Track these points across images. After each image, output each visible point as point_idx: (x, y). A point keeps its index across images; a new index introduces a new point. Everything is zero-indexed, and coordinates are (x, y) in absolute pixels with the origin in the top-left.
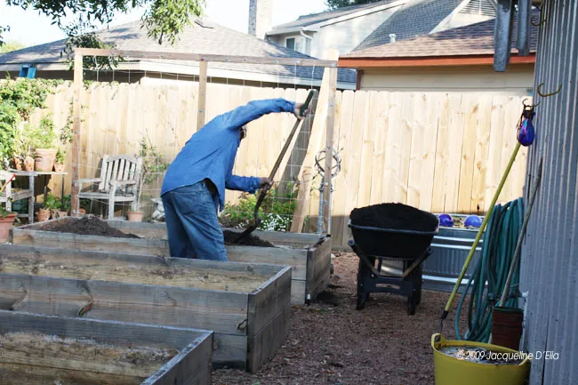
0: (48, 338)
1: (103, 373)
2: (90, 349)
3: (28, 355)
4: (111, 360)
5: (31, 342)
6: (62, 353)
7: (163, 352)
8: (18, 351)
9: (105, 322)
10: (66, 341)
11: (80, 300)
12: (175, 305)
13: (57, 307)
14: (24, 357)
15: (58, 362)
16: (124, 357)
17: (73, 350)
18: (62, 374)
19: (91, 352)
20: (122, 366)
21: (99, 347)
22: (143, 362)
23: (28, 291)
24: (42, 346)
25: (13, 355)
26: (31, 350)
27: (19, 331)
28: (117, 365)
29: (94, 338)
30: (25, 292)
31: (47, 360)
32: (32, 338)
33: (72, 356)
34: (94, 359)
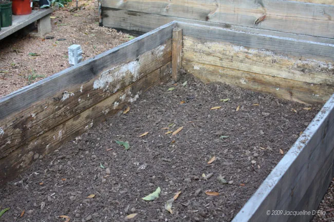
0: (236, 48)
1: (278, 77)
2: (268, 59)
3: (221, 59)
4: (284, 68)
5: (224, 50)
6: (247, 60)
7: (328, 65)
8: (214, 56)
9: (281, 38)
10: (250, 51)
11: (256, 13)
12: (330, 19)
13: (239, 17)
14: (219, 61)
15: (244, 67)
16: (296, 66)
17: (255, 59)
18: (246, 75)
19: (269, 61)
20: (293, 73)
21: (276, 57)
22: (310, 71)
23: (219, 5)
24: (232, 54)
25: (210, 58)
26: (223, 56)
27: (214, 41)
28: (289, 72)
29: (272, 51)
30: (217, 5)
31: (236, 64)
32: (224, 47)
33: (254, 63)
34: (272, 66)
